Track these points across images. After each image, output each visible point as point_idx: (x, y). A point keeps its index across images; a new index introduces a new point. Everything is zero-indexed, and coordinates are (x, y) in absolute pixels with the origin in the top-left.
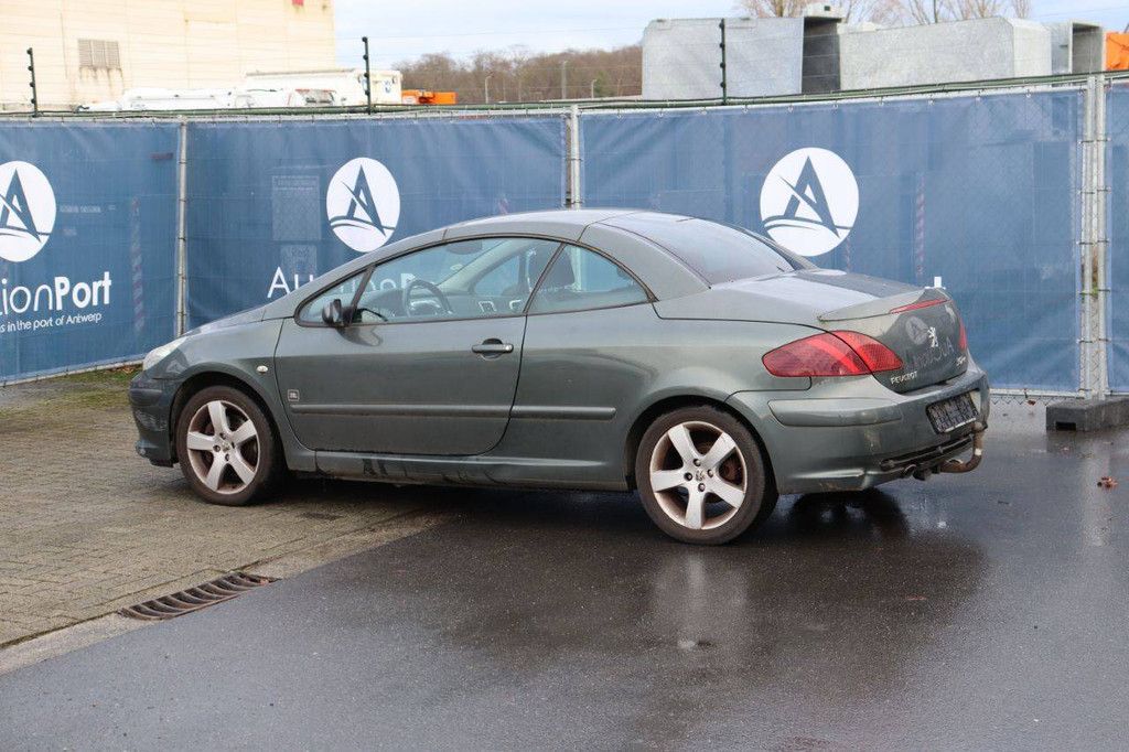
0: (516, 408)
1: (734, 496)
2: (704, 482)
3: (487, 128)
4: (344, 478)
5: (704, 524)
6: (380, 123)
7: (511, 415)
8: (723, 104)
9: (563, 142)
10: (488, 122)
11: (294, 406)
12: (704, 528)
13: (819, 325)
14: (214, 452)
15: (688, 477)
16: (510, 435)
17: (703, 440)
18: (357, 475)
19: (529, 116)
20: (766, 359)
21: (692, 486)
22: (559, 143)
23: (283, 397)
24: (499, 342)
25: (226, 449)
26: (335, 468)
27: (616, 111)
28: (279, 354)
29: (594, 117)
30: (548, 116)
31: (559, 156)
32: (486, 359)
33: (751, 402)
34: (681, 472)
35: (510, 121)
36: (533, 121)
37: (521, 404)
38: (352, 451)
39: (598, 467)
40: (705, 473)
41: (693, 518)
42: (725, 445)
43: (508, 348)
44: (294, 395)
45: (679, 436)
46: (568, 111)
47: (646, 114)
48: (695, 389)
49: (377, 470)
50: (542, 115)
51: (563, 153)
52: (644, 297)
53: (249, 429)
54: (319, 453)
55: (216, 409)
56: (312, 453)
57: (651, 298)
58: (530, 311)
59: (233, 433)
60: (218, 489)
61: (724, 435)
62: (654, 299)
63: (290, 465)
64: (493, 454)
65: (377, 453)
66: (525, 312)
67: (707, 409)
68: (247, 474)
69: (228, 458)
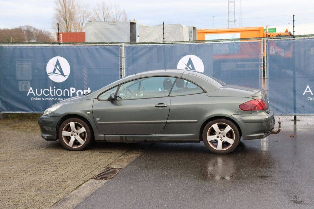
0: (168, 121)
1: (231, 141)
2: (222, 138)
3: (96, 49)
4: (111, 142)
5: (222, 149)
6: (63, 47)
7: (167, 123)
8: (164, 43)
9: (119, 53)
10: (97, 47)
11: (98, 123)
12: (222, 150)
13: (252, 97)
14: (71, 136)
15: (218, 137)
16: (166, 128)
17: (222, 127)
18: (118, 141)
19: (109, 46)
20: (240, 106)
21: (219, 139)
22: (118, 53)
23: (94, 120)
24: (163, 104)
25: (75, 135)
26: (110, 139)
27: (135, 45)
28: (94, 109)
29: (129, 46)
30: (115, 46)
31: (118, 56)
32: (159, 108)
33: (236, 117)
34: (216, 136)
35: (103, 47)
36: (110, 47)
38: (116, 134)
39: (192, 135)
40: (222, 136)
41: (219, 147)
42: (228, 128)
43: (166, 105)
44: (98, 120)
45: (215, 126)
46: (121, 45)
47: (145, 46)
48: (221, 114)
49: (124, 139)
50: (113, 46)
51: (119, 56)
52: (202, 91)
53: (83, 130)
54: (106, 135)
55: (72, 124)
56: (103, 135)
57: (205, 92)
58: (170, 96)
59: (77, 131)
60: (72, 146)
61: (228, 126)
62: (206, 92)
63: (96, 139)
64: (160, 133)
65: (124, 134)
66: (169, 96)
67: (223, 119)
68: (82, 142)
69: (75, 138)
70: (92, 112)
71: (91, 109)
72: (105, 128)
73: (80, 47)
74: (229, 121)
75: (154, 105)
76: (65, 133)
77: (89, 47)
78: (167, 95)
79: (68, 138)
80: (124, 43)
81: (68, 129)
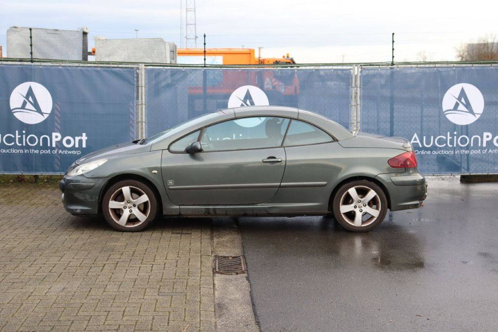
0: (282, 184)
1: (375, 213)
2: (362, 208)
3: (97, 71)
4: (188, 217)
5: (362, 224)
7: (280, 186)
8: (205, 67)
10: (99, 69)
11: (171, 187)
12: (363, 226)
14: (123, 209)
15: (355, 207)
16: (279, 194)
17: (362, 192)
18: (201, 215)
19: (119, 67)
20: (389, 162)
21: (357, 211)
22: (134, 79)
23: (165, 184)
24: (275, 158)
25: (129, 208)
26: (190, 213)
28: (164, 165)
29: (152, 69)
30: (128, 68)
31: (134, 85)
32: (268, 164)
33: (383, 177)
34: (353, 205)
35: (109, 69)
36: (120, 69)
37: (284, 182)
38: (198, 205)
39: (317, 205)
40: (362, 205)
41: (358, 222)
42: (372, 194)
43: (280, 160)
44: (171, 182)
45: (352, 191)
46: (138, 66)
47: (177, 69)
48: (362, 174)
49: (212, 212)
50: (125, 68)
52: (331, 139)
53: (144, 198)
54: (181, 207)
55: (126, 190)
56: (178, 207)
57: (335, 140)
58: (284, 146)
59: (135, 201)
60: (126, 225)
61: (372, 190)
62: (337, 141)
63: (165, 213)
64: (269, 203)
65: (211, 205)
66: (282, 146)
67: (365, 181)
68: (142, 218)
69: (131, 211)
70: (161, 170)
71: (159, 165)
72: (179, 196)
73: (69, 68)
74: (373, 184)
75: (260, 160)
76: (113, 204)
77: (85, 68)
78: (279, 144)
79: (118, 213)
80: (143, 65)
81: (120, 197)
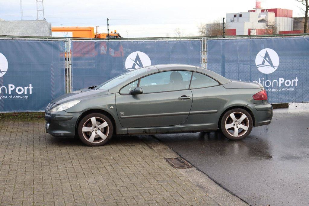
0: (191, 112)
1: (246, 128)
2: (238, 126)
4: (132, 135)
7: (189, 114)
11: (122, 117)
12: (239, 136)
14: (92, 132)
16: (189, 119)
17: (238, 116)
18: (141, 133)
20: (254, 96)
21: (235, 127)
23: (118, 115)
24: (186, 96)
25: (96, 131)
28: (117, 103)
32: (182, 100)
33: (250, 106)
34: (233, 124)
37: (192, 111)
39: (211, 125)
40: (238, 124)
41: (236, 134)
43: (189, 98)
44: (122, 114)
45: (232, 115)
48: (238, 104)
49: (148, 132)
52: (218, 84)
53: (105, 124)
54: (128, 129)
55: (93, 119)
56: (126, 129)
57: (220, 84)
59: (99, 126)
60: (93, 142)
61: (244, 114)
62: (222, 84)
63: (117, 133)
64: (182, 124)
65: (147, 127)
66: (189, 89)
68: (104, 137)
69: (96, 133)
70: (115, 106)
71: (114, 103)
72: (127, 122)
74: (244, 110)
75: (177, 98)
76: (85, 129)
78: (187, 87)
79: (88, 134)
80: (69, 39)
81: (89, 124)
